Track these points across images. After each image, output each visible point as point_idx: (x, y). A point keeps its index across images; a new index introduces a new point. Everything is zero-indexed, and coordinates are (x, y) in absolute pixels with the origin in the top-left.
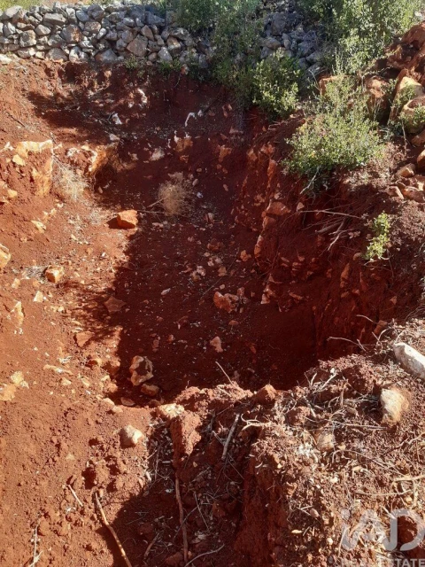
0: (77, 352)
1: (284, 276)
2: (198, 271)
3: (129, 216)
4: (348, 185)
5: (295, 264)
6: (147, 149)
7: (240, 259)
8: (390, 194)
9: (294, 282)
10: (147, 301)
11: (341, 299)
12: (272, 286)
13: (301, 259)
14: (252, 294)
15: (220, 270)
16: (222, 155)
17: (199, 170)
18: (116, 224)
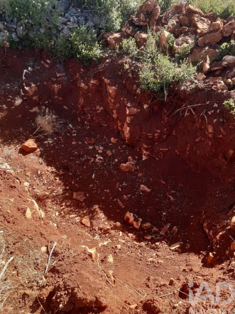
0: (91, 230)
1: (151, 142)
2: (99, 158)
3: (30, 143)
4: (185, 91)
5: (156, 135)
6: (10, 100)
7: (111, 143)
8: (216, 90)
9: (157, 143)
10: (91, 186)
11: (197, 143)
12: (146, 149)
13: (159, 131)
14: (137, 157)
15: (107, 153)
16: (56, 90)
17: (46, 102)
18: (25, 151)
